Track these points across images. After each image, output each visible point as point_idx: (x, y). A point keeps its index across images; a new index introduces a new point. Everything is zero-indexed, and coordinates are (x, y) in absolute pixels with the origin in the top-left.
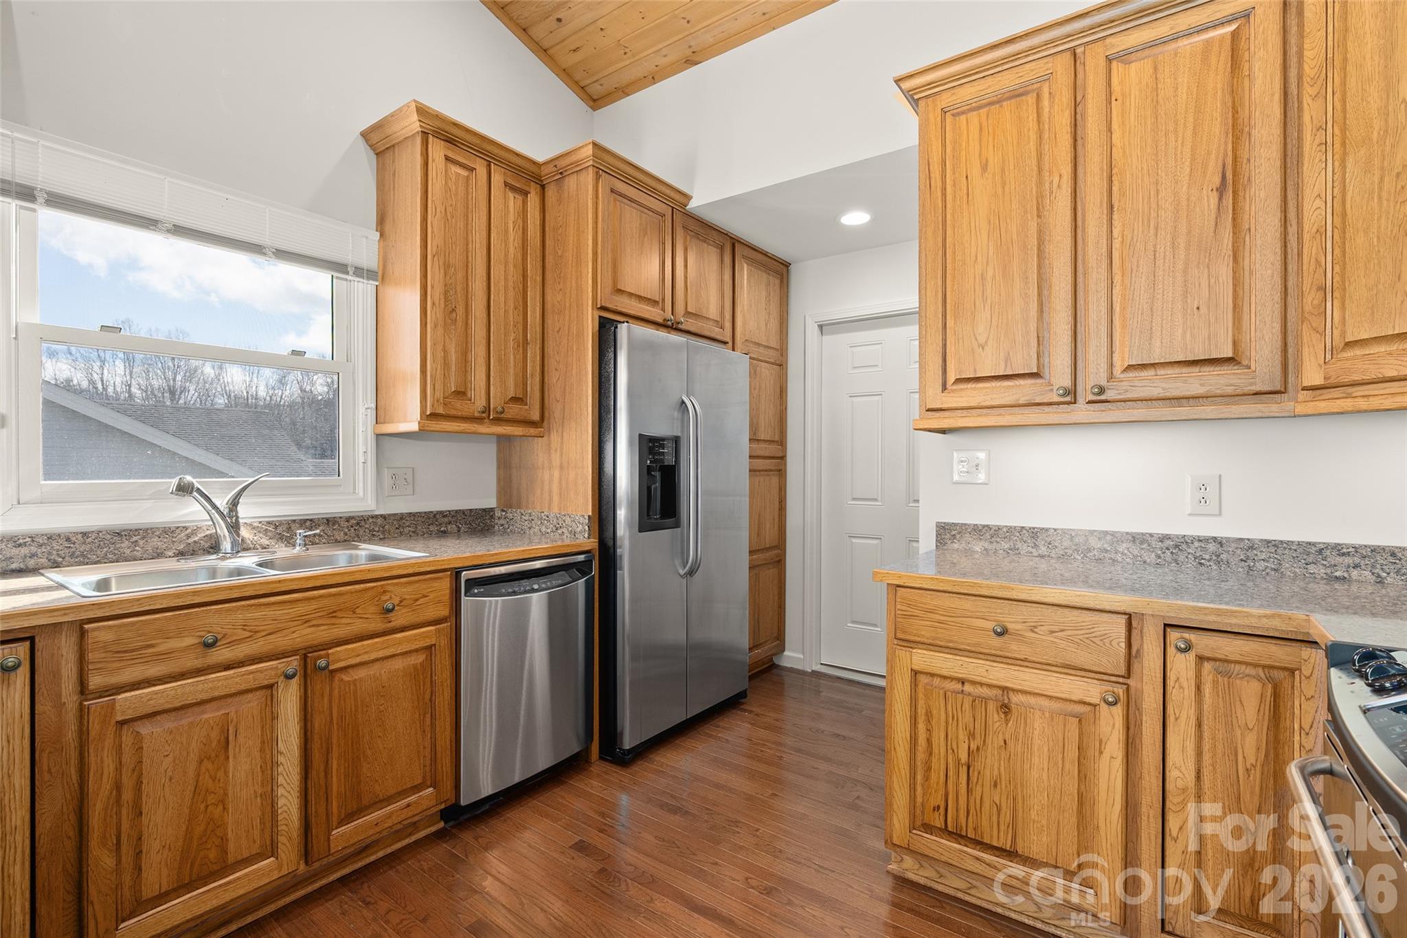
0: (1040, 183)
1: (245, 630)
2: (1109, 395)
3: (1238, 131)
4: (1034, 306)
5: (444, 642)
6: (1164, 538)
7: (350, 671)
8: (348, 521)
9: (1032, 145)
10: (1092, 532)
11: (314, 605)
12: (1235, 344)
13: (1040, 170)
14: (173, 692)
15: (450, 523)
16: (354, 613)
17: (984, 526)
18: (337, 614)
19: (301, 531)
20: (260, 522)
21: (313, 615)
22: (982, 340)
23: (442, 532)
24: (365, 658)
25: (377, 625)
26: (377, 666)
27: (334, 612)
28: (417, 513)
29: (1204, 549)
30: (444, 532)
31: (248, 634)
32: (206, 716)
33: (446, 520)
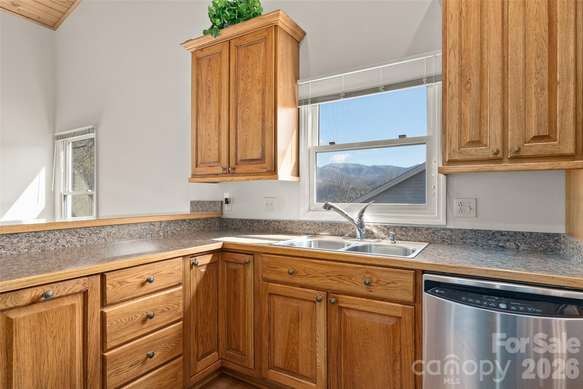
1: (304, 272)
5: (408, 318)
7: (350, 311)
8: (427, 230)
11: (331, 269)
14: (282, 289)
15: (508, 241)
16: (351, 279)
18: (342, 277)
19: (392, 232)
20: (381, 226)
21: (331, 274)
23: (500, 246)
24: (357, 307)
25: (363, 290)
26: (364, 315)
27: (340, 275)
28: (478, 230)
30: (503, 247)
31: (306, 274)
32: (292, 304)
33: (505, 238)
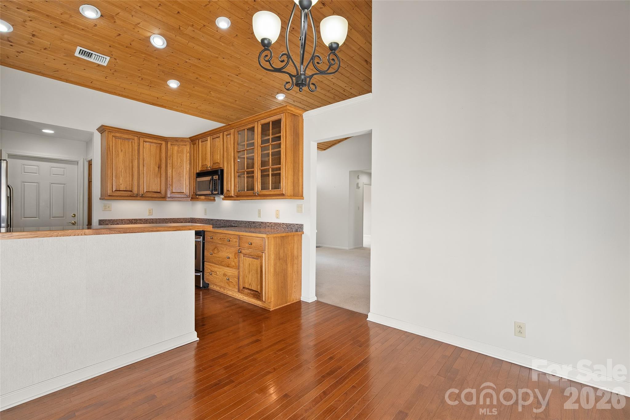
0: (132, 157)
2: (144, 196)
3: (160, 160)
4: (131, 179)
6: (145, 219)
9: (131, 150)
10: (133, 219)
12: (160, 190)
13: (132, 155)
17: (111, 220)
22: (121, 183)
29: (150, 221)
